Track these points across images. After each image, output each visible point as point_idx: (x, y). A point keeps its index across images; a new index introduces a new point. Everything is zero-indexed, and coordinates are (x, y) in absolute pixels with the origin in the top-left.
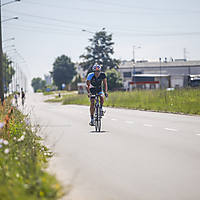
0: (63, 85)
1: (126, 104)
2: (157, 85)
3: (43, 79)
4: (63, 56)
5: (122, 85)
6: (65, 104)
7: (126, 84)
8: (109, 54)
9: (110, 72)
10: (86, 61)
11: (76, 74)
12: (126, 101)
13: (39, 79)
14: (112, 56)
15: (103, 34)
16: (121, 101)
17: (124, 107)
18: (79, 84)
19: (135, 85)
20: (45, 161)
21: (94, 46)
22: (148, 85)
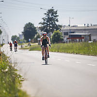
0: (30, 40)
1: (66, 50)
2: (83, 40)
3: (18, 36)
4: (30, 23)
5: (63, 40)
6: (30, 50)
7: (65, 39)
8: (56, 22)
9: (56, 32)
10: (42, 26)
11: (37, 33)
12: (65, 48)
13: (16, 36)
14: (57, 23)
15: (52, 10)
16: (63, 49)
17: (65, 52)
18: (39, 39)
19: (71, 40)
20: (20, 83)
21: (47, 18)
22: (78, 40)
